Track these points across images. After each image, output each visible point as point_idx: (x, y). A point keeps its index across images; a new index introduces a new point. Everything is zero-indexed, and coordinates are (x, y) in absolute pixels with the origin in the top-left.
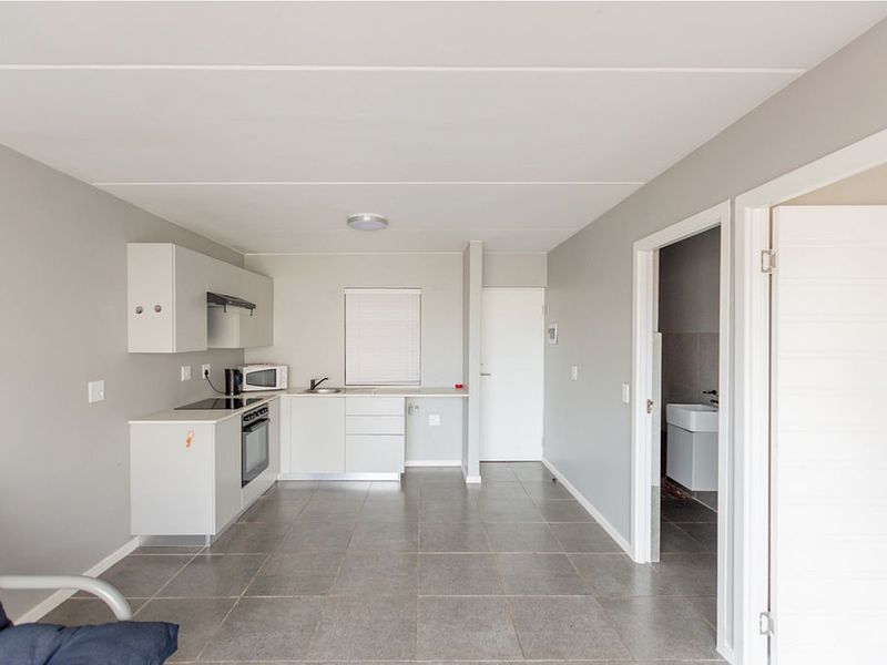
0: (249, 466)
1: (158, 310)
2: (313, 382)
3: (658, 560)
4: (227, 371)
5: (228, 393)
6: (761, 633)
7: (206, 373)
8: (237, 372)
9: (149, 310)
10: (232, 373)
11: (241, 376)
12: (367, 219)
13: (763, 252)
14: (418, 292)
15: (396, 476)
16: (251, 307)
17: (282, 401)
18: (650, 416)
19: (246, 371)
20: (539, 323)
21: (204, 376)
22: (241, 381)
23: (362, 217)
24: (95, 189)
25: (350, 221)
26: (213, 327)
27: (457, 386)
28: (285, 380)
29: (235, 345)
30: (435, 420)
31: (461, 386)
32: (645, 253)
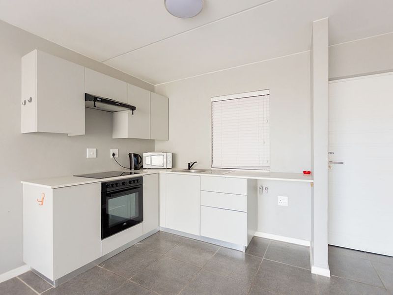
1: (31, 100)
2: (189, 165)
4: (130, 155)
5: (131, 169)
7: (114, 155)
8: (137, 156)
10: (133, 156)
16: (133, 108)
17: (161, 176)
21: (112, 157)
22: (141, 162)
27: (305, 172)
29: (126, 137)
31: (309, 173)
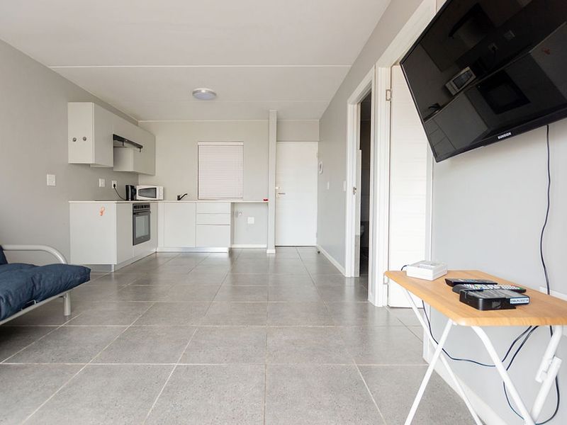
0: (137, 236)
1: (85, 139)
2: (179, 197)
3: (358, 276)
4: (127, 187)
5: (127, 199)
6: (384, 284)
7: (114, 186)
8: (132, 187)
9: (80, 140)
10: (130, 188)
11: (135, 190)
12: (203, 91)
13: (387, 91)
14: (242, 144)
15: (226, 250)
16: (140, 147)
17: (160, 205)
18: (354, 196)
19: (138, 188)
20: (315, 163)
22: (135, 193)
23: (200, 91)
24: (50, 69)
25: (194, 93)
26: (116, 158)
27: (264, 200)
28: (162, 194)
29: (131, 170)
30: (251, 220)
31: (267, 200)
32: (352, 106)
